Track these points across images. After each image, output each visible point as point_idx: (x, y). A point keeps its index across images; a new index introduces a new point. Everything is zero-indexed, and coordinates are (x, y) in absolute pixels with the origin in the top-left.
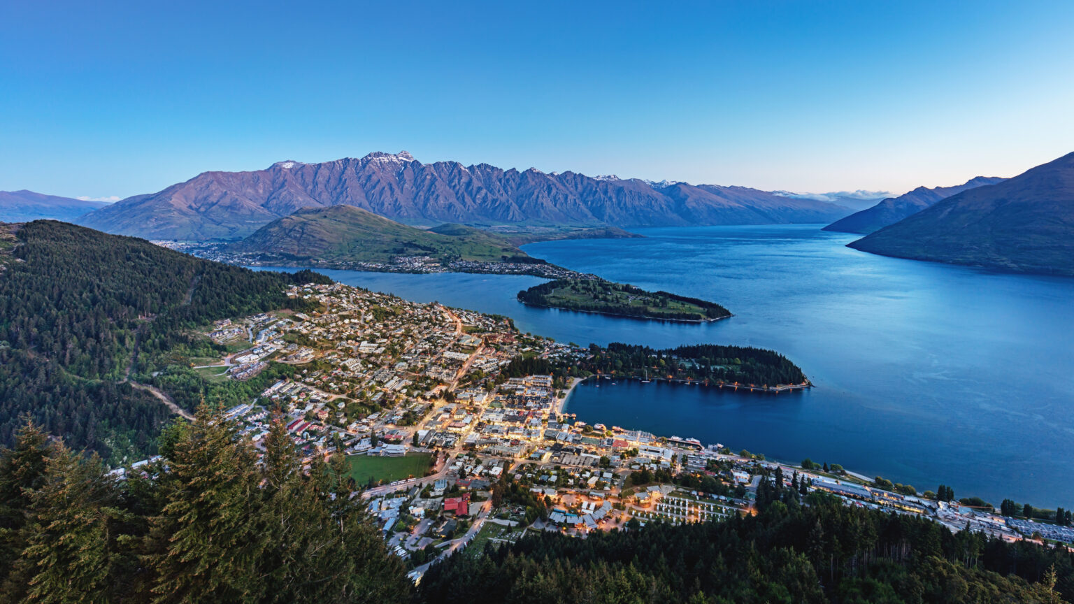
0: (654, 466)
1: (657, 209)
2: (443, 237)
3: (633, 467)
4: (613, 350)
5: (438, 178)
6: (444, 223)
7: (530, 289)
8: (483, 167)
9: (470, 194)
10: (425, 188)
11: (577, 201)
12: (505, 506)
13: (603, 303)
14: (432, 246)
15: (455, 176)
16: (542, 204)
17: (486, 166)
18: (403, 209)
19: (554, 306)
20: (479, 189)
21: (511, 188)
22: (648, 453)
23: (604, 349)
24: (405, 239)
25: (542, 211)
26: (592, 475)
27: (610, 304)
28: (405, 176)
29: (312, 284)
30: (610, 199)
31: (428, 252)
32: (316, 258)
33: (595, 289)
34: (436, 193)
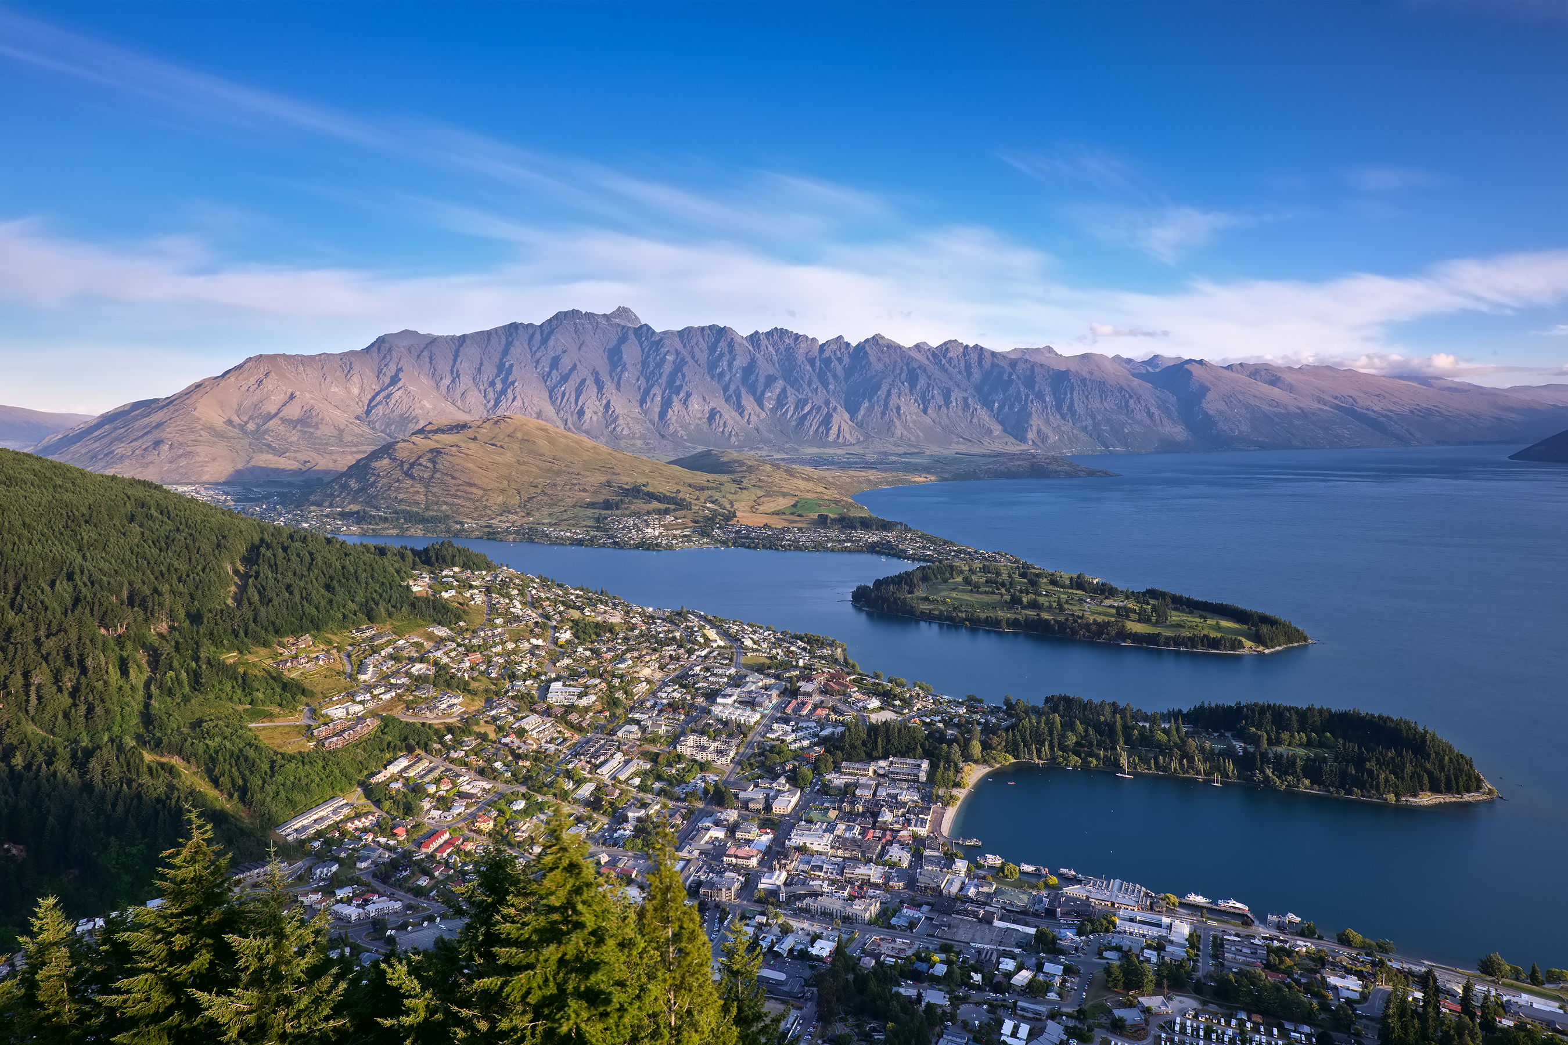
0: (1151, 955)
1: (1140, 415)
2: (701, 478)
3: (1106, 954)
4: (1053, 710)
5: (688, 359)
6: (700, 449)
7: (878, 583)
8: (778, 334)
9: (752, 390)
10: (663, 380)
11: (970, 400)
12: (843, 1020)
13: (1031, 613)
14: (681, 496)
15: (722, 355)
16: (898, 408)
17: (782, 333)
18: (621, 421)
19: (929, 618)
20: (770, 380)
21: (835, 376)
22: (1135, 928)
24: (626, 480)
25: (897, 423)
26: (1020, 968)
27: (1045, 616)
28: (625, 357)
29: (456, 569)
30: (1040, 396)
31: (673, 507)
32: (460, 518)
33: (1012, 584)
34: (685, 388)
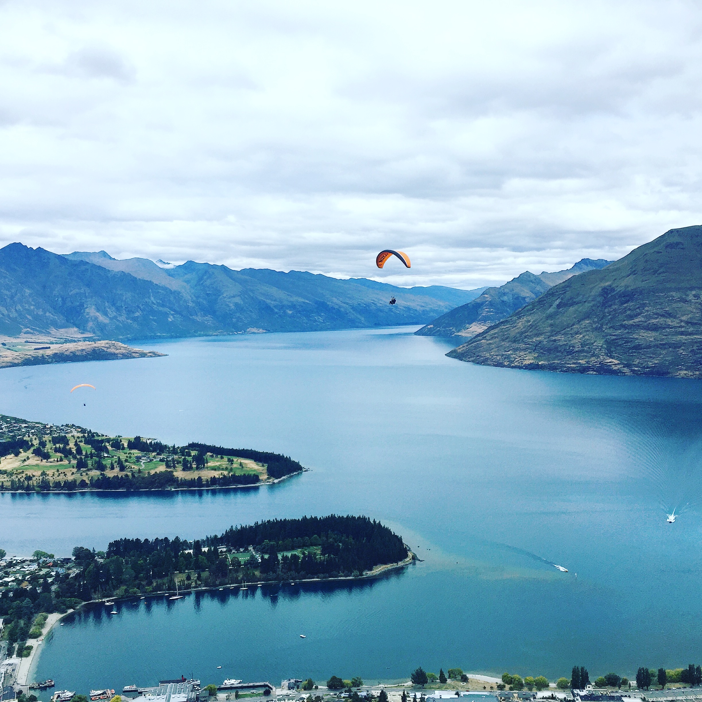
4: (116, 553)
23: (100, 554)
